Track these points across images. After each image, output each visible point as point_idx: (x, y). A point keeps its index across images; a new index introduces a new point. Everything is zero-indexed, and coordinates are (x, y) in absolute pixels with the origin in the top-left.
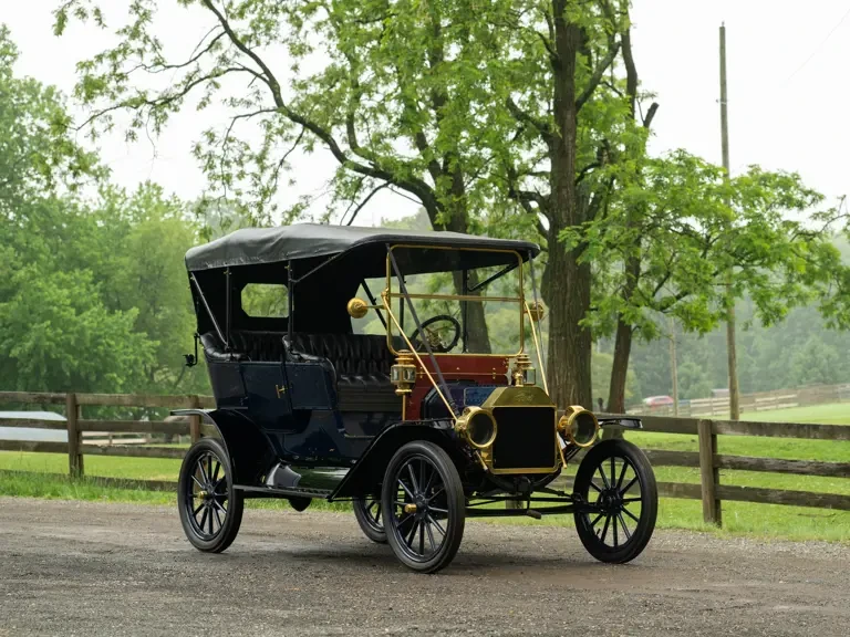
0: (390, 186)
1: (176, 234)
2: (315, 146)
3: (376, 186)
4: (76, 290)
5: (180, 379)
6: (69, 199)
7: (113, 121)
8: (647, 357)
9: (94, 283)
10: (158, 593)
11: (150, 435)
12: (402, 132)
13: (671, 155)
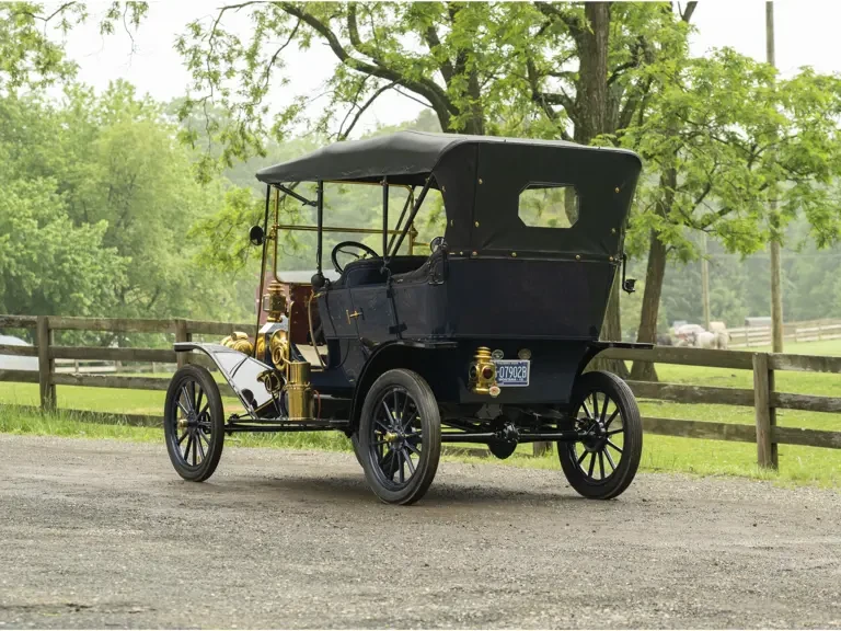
0: (396, 86)
1: (151, 139)
2: (312, 41)
3: (381, 85)
4: (39, 200)
5: (153, 300)
6: (30, 99)
7: (87, 11)
8: (674, 281)
9: (59, 192)
10: (160, 544)
11: (120, 363)
12: (412, 27)
13: (717, 55)
